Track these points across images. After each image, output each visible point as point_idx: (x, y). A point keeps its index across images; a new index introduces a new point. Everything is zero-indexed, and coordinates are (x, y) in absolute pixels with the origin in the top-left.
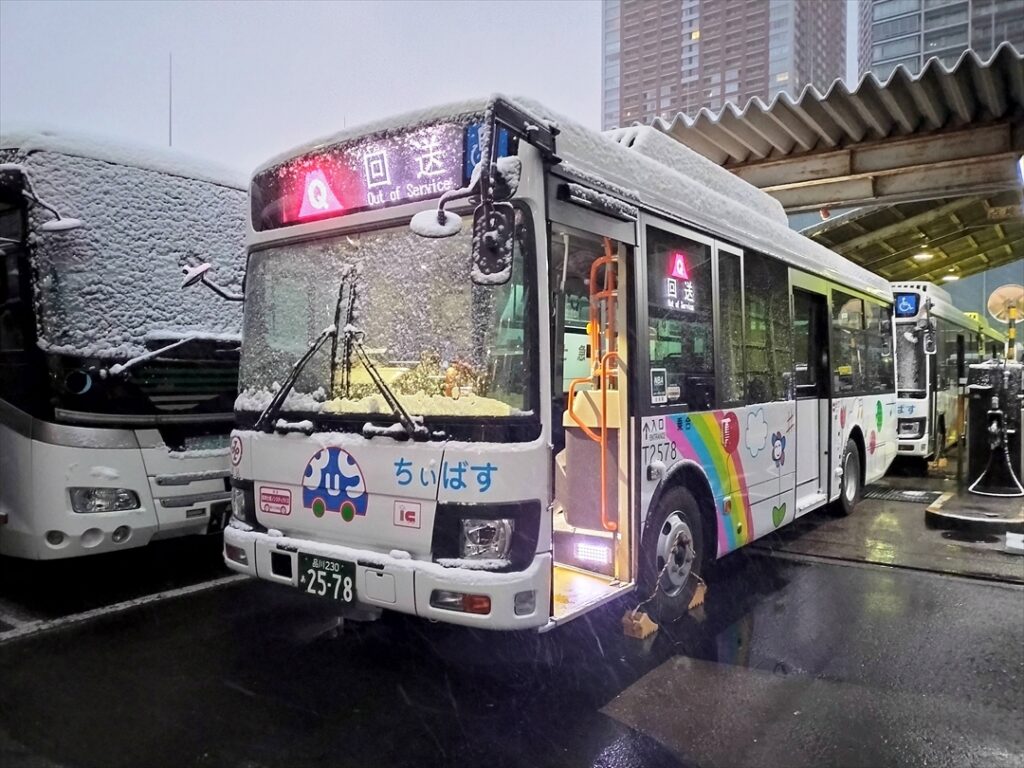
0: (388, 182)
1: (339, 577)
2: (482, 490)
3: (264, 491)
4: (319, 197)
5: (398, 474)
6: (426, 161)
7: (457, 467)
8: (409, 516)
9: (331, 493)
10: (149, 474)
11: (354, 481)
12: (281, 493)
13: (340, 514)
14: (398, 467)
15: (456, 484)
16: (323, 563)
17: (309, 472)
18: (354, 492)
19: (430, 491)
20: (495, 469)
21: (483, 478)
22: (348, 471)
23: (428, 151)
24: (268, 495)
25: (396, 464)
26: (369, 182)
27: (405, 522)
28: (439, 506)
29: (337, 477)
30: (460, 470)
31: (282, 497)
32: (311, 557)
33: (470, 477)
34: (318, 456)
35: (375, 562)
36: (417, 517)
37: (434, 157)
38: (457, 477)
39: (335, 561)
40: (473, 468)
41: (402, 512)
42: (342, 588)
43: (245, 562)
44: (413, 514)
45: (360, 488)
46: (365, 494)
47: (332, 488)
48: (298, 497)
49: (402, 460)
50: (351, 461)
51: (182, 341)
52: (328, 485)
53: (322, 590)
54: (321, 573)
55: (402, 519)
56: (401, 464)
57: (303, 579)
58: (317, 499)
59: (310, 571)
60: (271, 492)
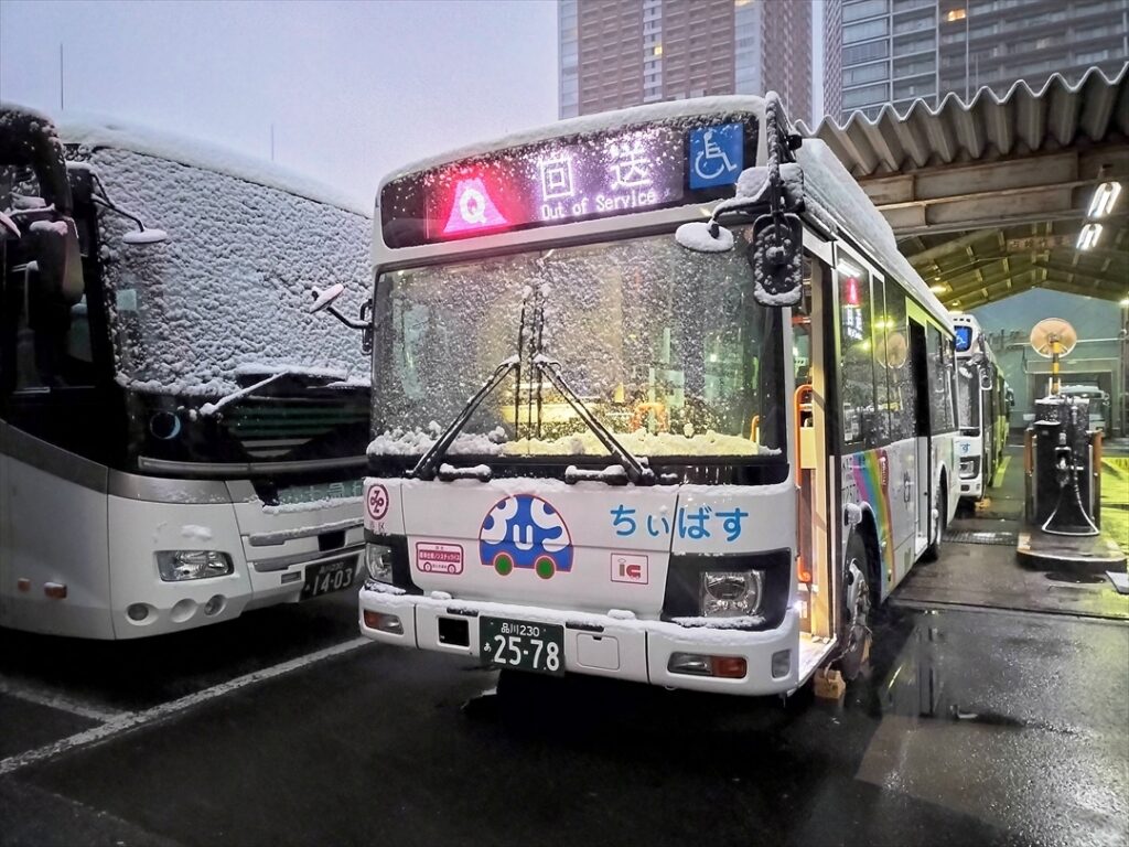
0: (572, 193)
1: (540, 643)
2: (730, 539)
3: (421, 547)
4: (474, 209)
5: (616, 523)
6: (624, 171)
7: (698, 514)
8: (633, 571)
9: (521, 546)
10: (242, 532)
11: (556, 532)
12: (447, 549)
13: (535, 570)
14: (616, 515)
15: (695, 532)
16: (515, 628)
17: (489, 523)
18: (551, 545)
19: (662, 542)
20: (746, 515)
21: (731, 525)
22: (546, 522)
23: (629, 159)
24: (430, 552)
25: (613, 512)
26: (545, 193)
27: (627, 577)
28: (672, 555)
29: (529, 529)
30: (702, 517)
31: (449, 553)
32: (498, 622)
33: (714, 525)
34: (502, 505)
35: (590, 624)
36: (643, 571)
37: (637, 165)
38: (698, 525)
39: (533, 624)
40: (717, 515)
41: (622, 566)
42: (544, 654)
43: (398, 630)
44: (638, 568)
45: (563, 540)
46: (570, 546)
47: (523, 541)
48: (473, 552)
49: (622, 506)
50: (549, 509)
51: (275, 377)
52: (516, 537)
53: (515, 659)
54: (512, 639)
55: (622, 574)
56: (620, 511)
57: (487, 647)
58: (499, 556)
59: (497, 638)
60: (433, 548)
